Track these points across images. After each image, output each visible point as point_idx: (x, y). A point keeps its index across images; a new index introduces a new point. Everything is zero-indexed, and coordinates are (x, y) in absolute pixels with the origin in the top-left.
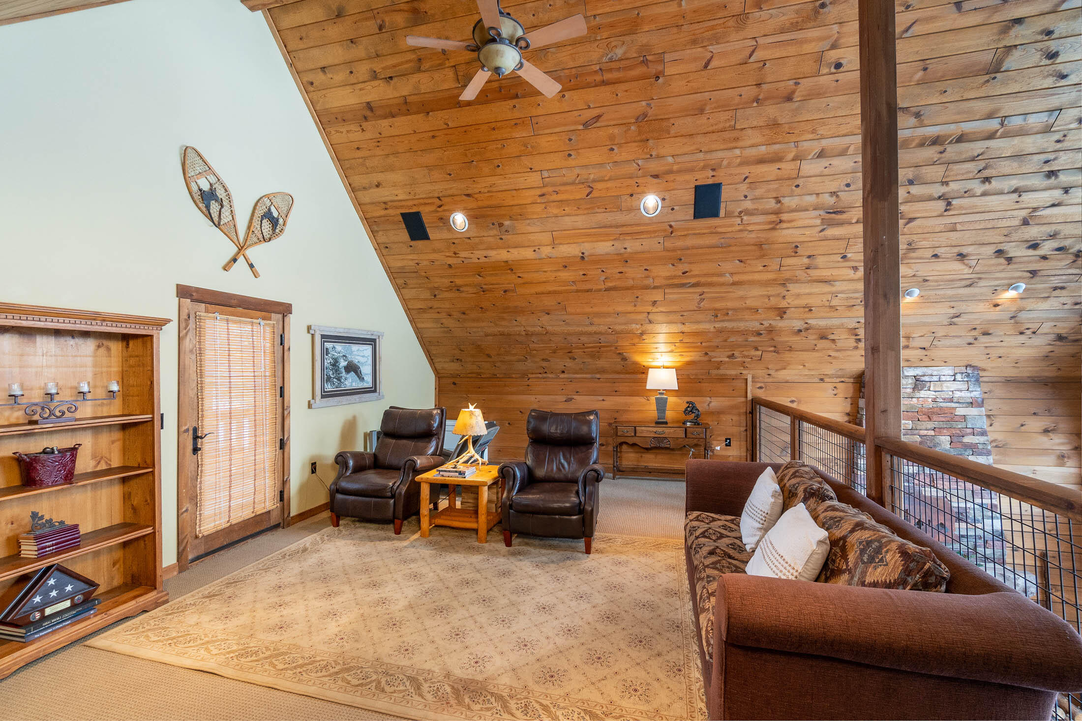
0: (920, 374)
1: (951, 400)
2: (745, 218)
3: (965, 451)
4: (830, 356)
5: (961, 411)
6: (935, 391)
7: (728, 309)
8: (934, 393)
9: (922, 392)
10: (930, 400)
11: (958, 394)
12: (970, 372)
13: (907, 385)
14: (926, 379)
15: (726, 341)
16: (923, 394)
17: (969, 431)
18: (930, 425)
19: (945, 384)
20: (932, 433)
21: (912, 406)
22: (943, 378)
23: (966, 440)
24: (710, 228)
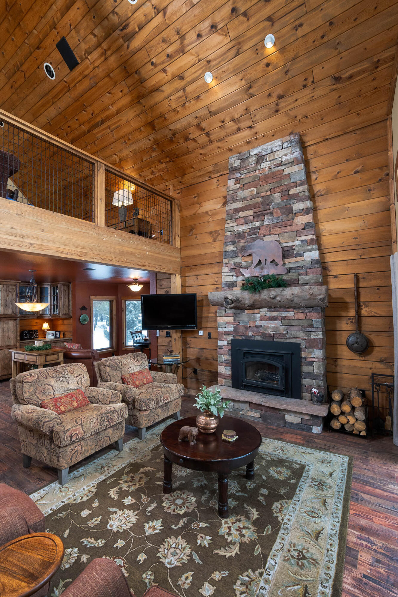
0: (260, 151)
1: (280, 165)
2: (89, 57)
3: (290, 200)
4: (201, 154)
5: (287, 171)
6: (270, 161)
7: (127, 135)
8: (269, 163)
9: (262, 164)
10: (267, 169)
11: (285, 158)
12: (292, 138)
13: (252, 162)
14: (264, 153)
15: (142, 161)
16: (263, 165)
17: (292, 185)
18: (267, 187)
19: (276, 154)
20: (269, 193)
21: (256, 177)
22: (274, 149)
23: (292, 192)
24: (80, 74)
